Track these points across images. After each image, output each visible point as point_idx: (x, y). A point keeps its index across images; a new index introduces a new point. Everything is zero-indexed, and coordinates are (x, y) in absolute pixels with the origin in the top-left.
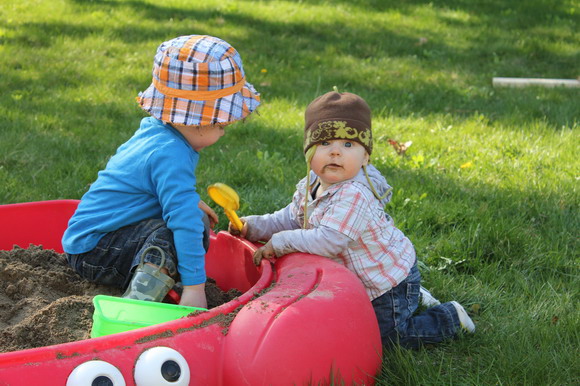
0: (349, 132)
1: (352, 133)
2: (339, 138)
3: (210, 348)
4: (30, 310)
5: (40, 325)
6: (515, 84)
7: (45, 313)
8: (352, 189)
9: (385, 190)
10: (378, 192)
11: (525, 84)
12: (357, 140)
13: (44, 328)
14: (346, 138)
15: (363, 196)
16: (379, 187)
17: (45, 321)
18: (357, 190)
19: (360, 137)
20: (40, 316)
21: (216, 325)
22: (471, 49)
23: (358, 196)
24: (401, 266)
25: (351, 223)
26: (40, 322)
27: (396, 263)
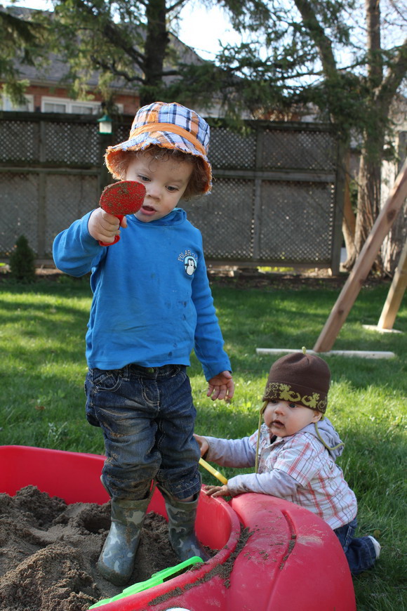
0: (292, 396)
1: (295, 397)
2: (283, 400)
3: (217, 603)
5: (27, 581)
7: (30, 567)
8: (303, 439)
9: (336, 444)
10: (329, 445)
12: (300, 404)
13: (31, 584)
14: (289, 401)
15: (312, 446)
16: (330, 441)
17: (32, 576)
18: (308, 440)
19: (303, 401)
20: (25, 570)
21: (218, 578)
23: (307, 447)
24: (340, 519)
25: (299, 468)
26: (27, 577)
27: (336, 514)
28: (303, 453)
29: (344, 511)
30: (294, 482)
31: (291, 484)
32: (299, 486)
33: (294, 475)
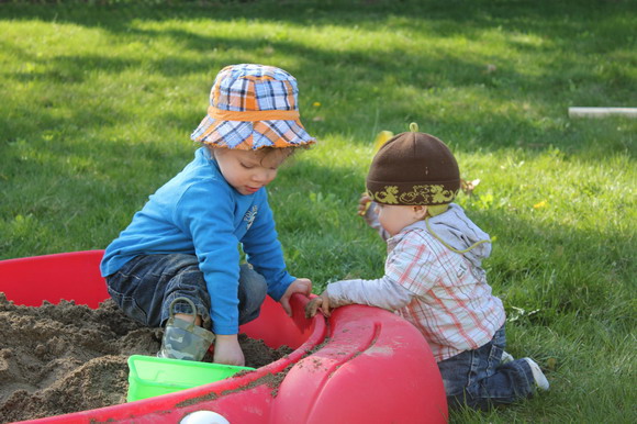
3: (258, 411)
4: (61, 372)
5: (72, 388)
6: (594, 114)
7: (77, 375)
8: (417, 240)
11: (605, 114)
13: (76, 391)
15: (428, 247)
17: (78, 384)
18: (423, 241)
20: (72, 378)
21: (264, 386)
22: (545, 76)
23: (422, 249)
24: (484, 329)
25: (412, 275)
26: (72, 384)
27: (478, 324)
28: (418, 258)
29: (488, 318)
30: (406, 293)
31: (403, 295)
32: (414, 296)
33: (407, 285)
